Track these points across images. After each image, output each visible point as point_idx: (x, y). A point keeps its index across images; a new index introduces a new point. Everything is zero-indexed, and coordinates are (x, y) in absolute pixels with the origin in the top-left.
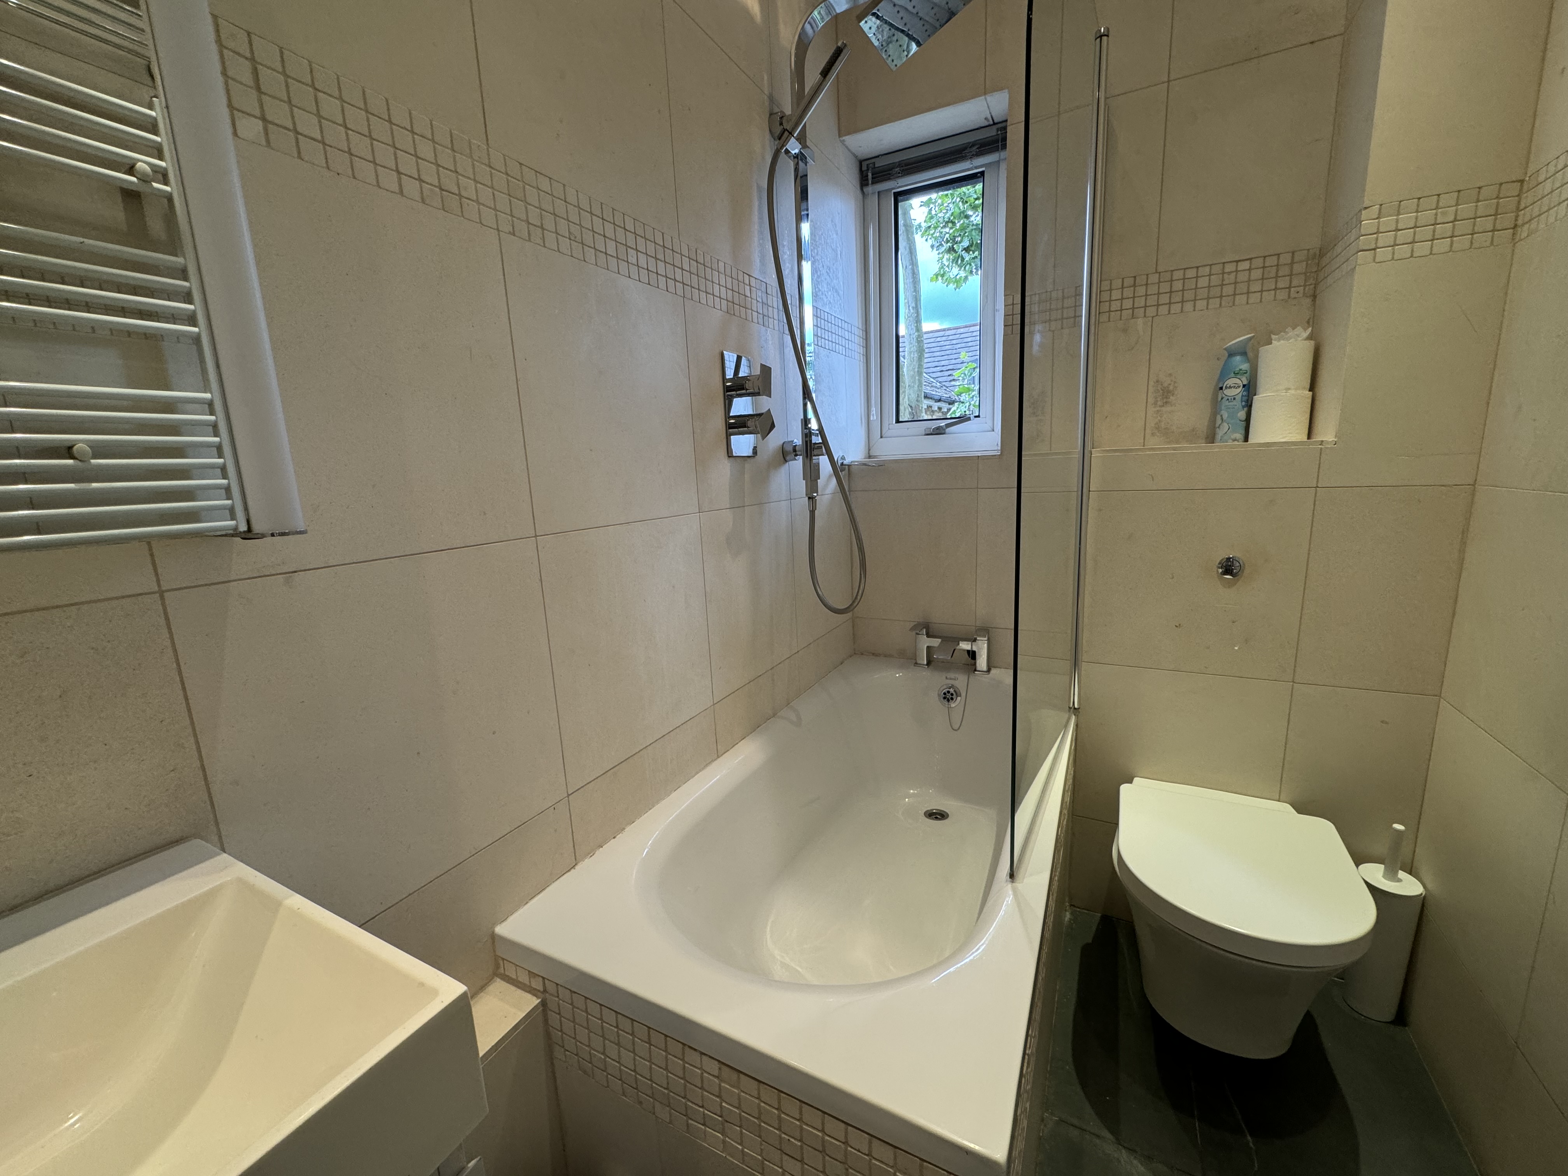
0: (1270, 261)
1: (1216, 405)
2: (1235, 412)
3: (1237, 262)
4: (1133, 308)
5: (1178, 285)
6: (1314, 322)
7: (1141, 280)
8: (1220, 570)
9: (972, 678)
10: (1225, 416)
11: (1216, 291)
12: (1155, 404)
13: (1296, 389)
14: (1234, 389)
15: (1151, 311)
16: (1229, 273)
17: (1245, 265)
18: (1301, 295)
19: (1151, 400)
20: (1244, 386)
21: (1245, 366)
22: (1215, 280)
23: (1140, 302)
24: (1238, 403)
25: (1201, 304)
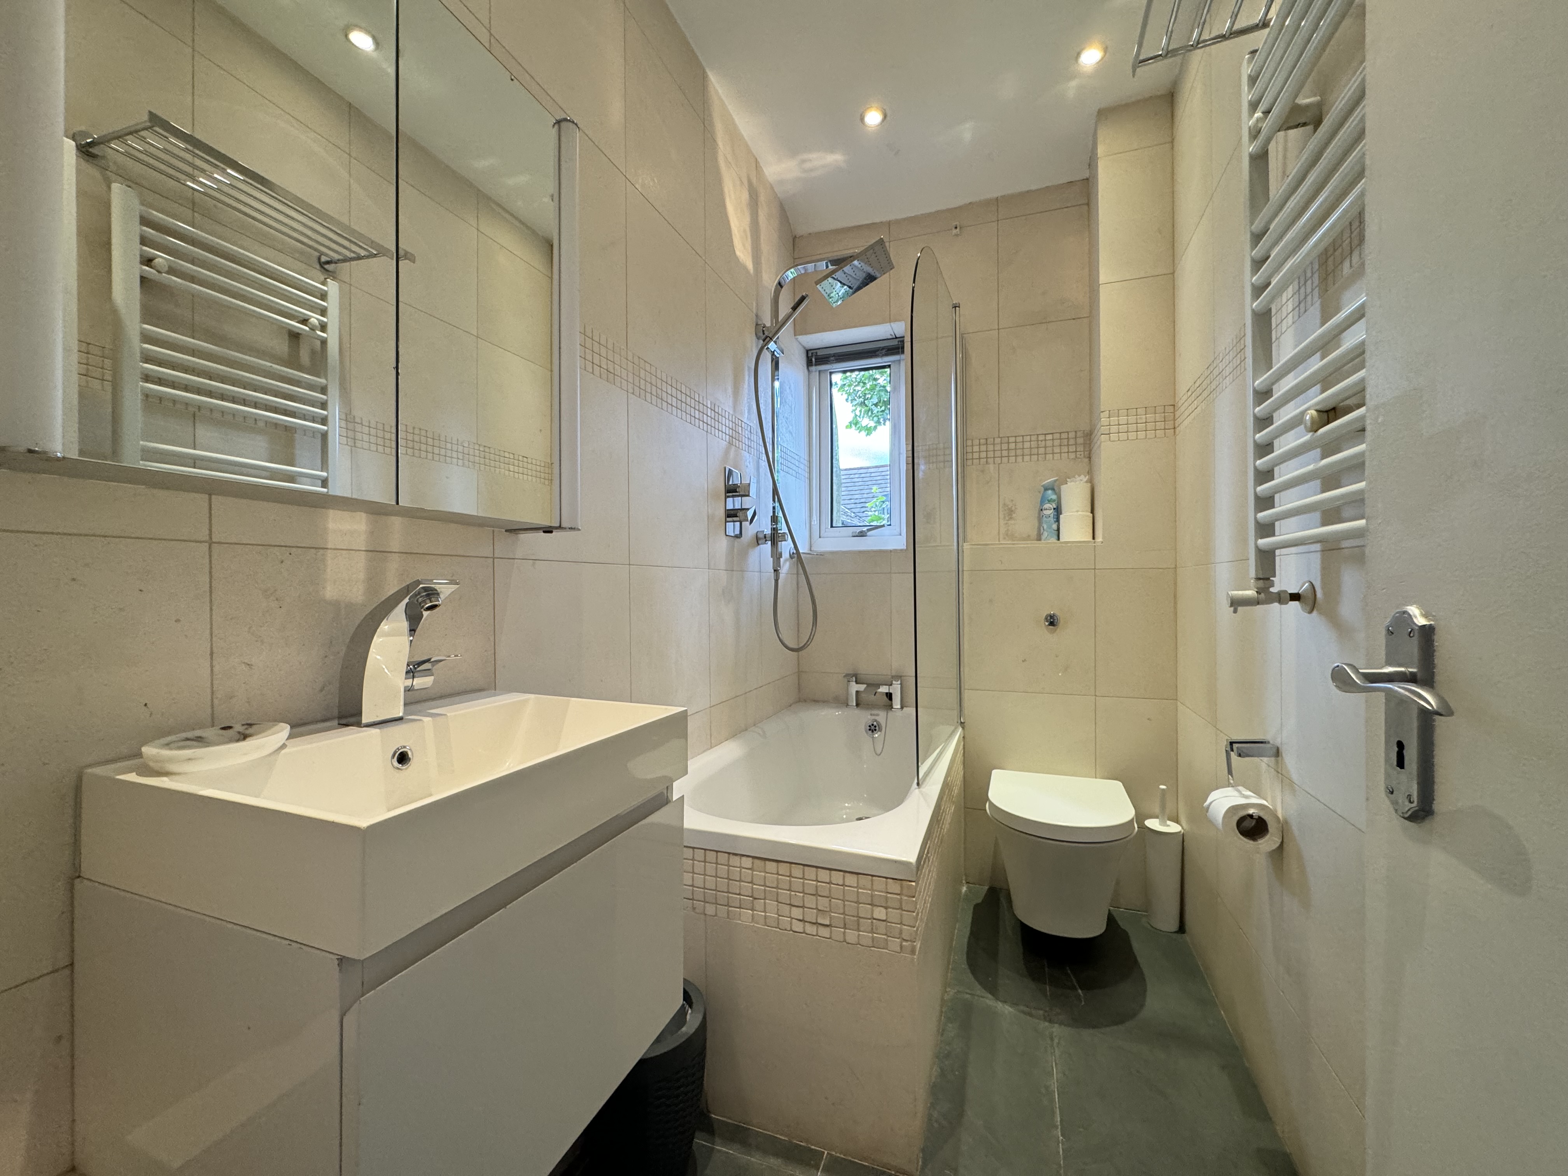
0: (1064, 436)
1: (1040, 519)
2: (1049, 524)
3: (1045, 434)
4: (987, 458)
5: (1012, 446)
6: (1090, 472)
7: (990, 441)
8: (1047, 624)
9: (890, 713)
10: (1045, 527)
11: (1035, 451)
12: (1005, 517)
13: (1083, 511)
14: (1049, 512)
15: (998, 460)
16: (1041, 441)
17: (1049, 437)
18: (1082, 456)
19: (1001, 516)
20: (1054, 509)
21: (1054, 497)
22: (1034, 444)
23: (991, 454)
24: (1052, 520)
25: (1027, 458)
